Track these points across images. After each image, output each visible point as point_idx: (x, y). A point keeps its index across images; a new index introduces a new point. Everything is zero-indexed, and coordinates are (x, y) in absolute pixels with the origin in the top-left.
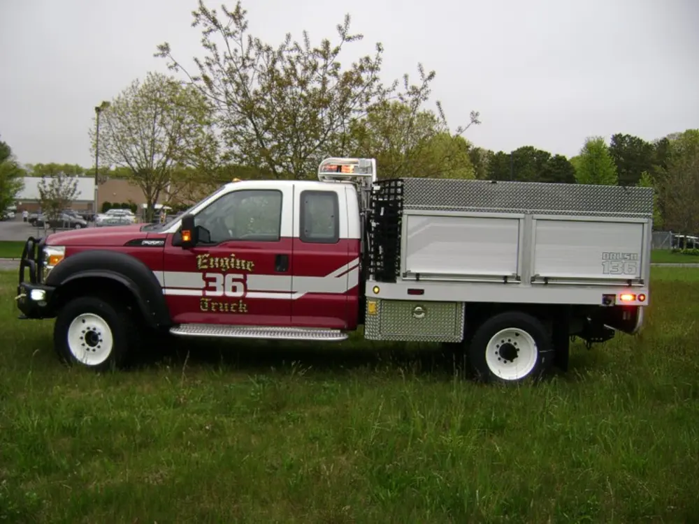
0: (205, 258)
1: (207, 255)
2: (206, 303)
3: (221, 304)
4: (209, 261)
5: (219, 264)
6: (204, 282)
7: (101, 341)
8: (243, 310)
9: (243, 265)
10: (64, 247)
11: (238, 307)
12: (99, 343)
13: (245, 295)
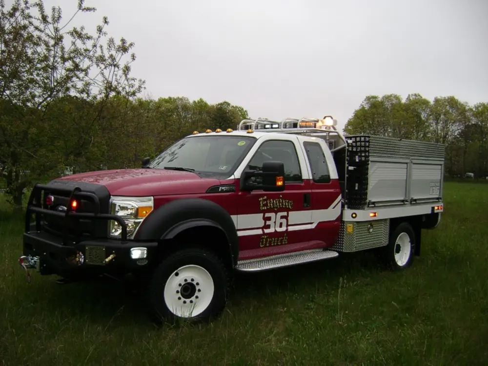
0: (264, 200)
1: (265, 197)
2: (264, 240)
3: (273, 239)
4: (267, 202)
5: (273, 205)
6: (264, 221)
7: (199, 290)
8: (285, 242)
9: (287, 204)
10: (152, 197)
11: (283, 240)
12: (197, 294)
13: (287, 230)
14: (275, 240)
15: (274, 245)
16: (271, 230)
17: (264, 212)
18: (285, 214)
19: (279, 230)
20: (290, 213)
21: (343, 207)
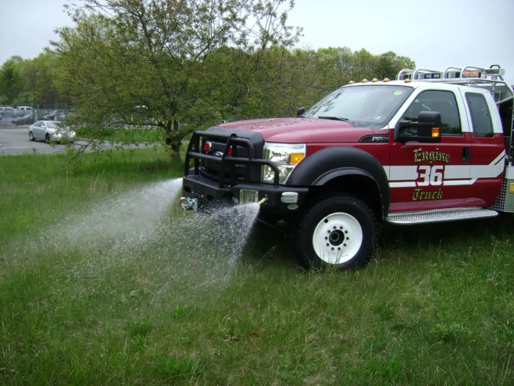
0: (420, 152)
1: (421, 149)
2: (417, 193)
3: (427, 193)
4: (422, 154)
5: (428, 157)
6: (417, 174)
7: (348, 238)
8: (439, 196)
9: (443, 157)
10: (305, 145)
11: (437, 194)
12: (345, 241)
13: (442, 184)
14: (428, 195)
15: (427, 199)
16: (426, 183)
17: (418, 164)
18: (441, 167)
19: (433, 183)
20: (447, 167)
21: (506, 163)
